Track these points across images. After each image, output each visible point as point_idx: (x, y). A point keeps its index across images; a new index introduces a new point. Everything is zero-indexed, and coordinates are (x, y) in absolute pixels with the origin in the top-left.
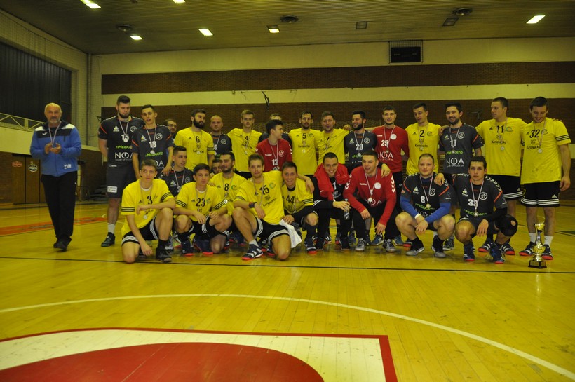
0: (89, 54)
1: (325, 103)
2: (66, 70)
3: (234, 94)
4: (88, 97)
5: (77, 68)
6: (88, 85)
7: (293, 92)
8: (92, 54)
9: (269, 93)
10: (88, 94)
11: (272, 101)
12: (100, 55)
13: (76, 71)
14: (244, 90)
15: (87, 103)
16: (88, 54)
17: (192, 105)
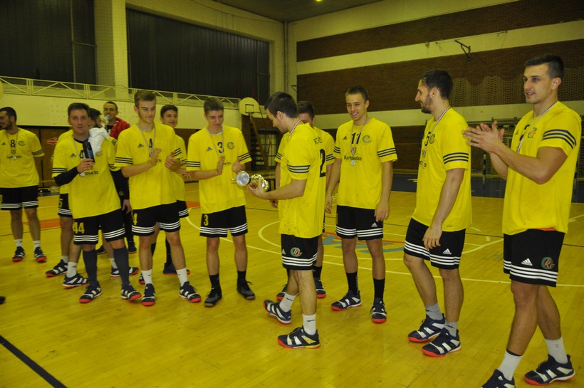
0: (285, 22)
1: (547, 44)
2: (264, 42)
3: (428, 46)
4: (286, 67)
5: (273, 39)
6: (285, 54)
7: (502, 35)
8: (288, 22)
9: (467, 41)
10: (285, 64)
11: (474, 50)
12: (296, 22)
13: (273, 42)
14: (439, 40)
15: (285, 72)
16: (283, 22)
17: (382, 65)
